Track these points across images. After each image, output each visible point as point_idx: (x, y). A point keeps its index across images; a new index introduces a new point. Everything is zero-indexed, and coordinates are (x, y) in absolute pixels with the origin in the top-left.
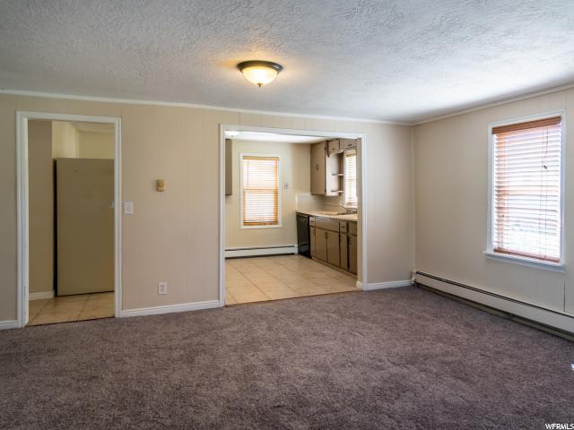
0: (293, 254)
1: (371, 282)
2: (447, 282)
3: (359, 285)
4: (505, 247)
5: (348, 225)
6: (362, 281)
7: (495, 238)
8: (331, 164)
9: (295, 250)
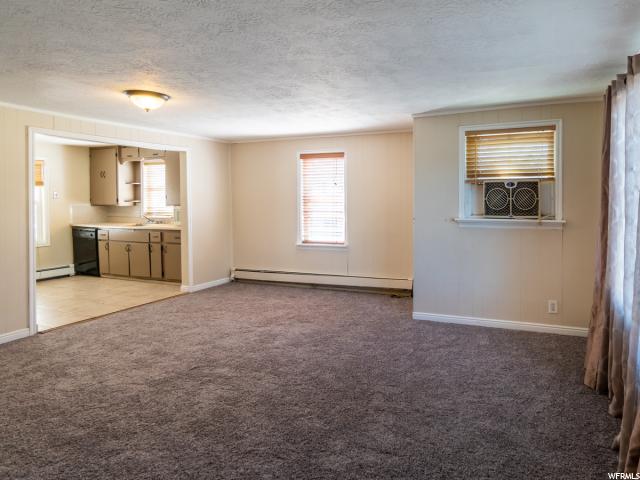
0: (68, 276)
1: (199, 282)
2: (266, 272)
3: (184, 288)
4: (310, 239)
5: (161, 234)
6: (188, 284)
7: (303, 234)
8: (124, 171)
9: (71, 271)
